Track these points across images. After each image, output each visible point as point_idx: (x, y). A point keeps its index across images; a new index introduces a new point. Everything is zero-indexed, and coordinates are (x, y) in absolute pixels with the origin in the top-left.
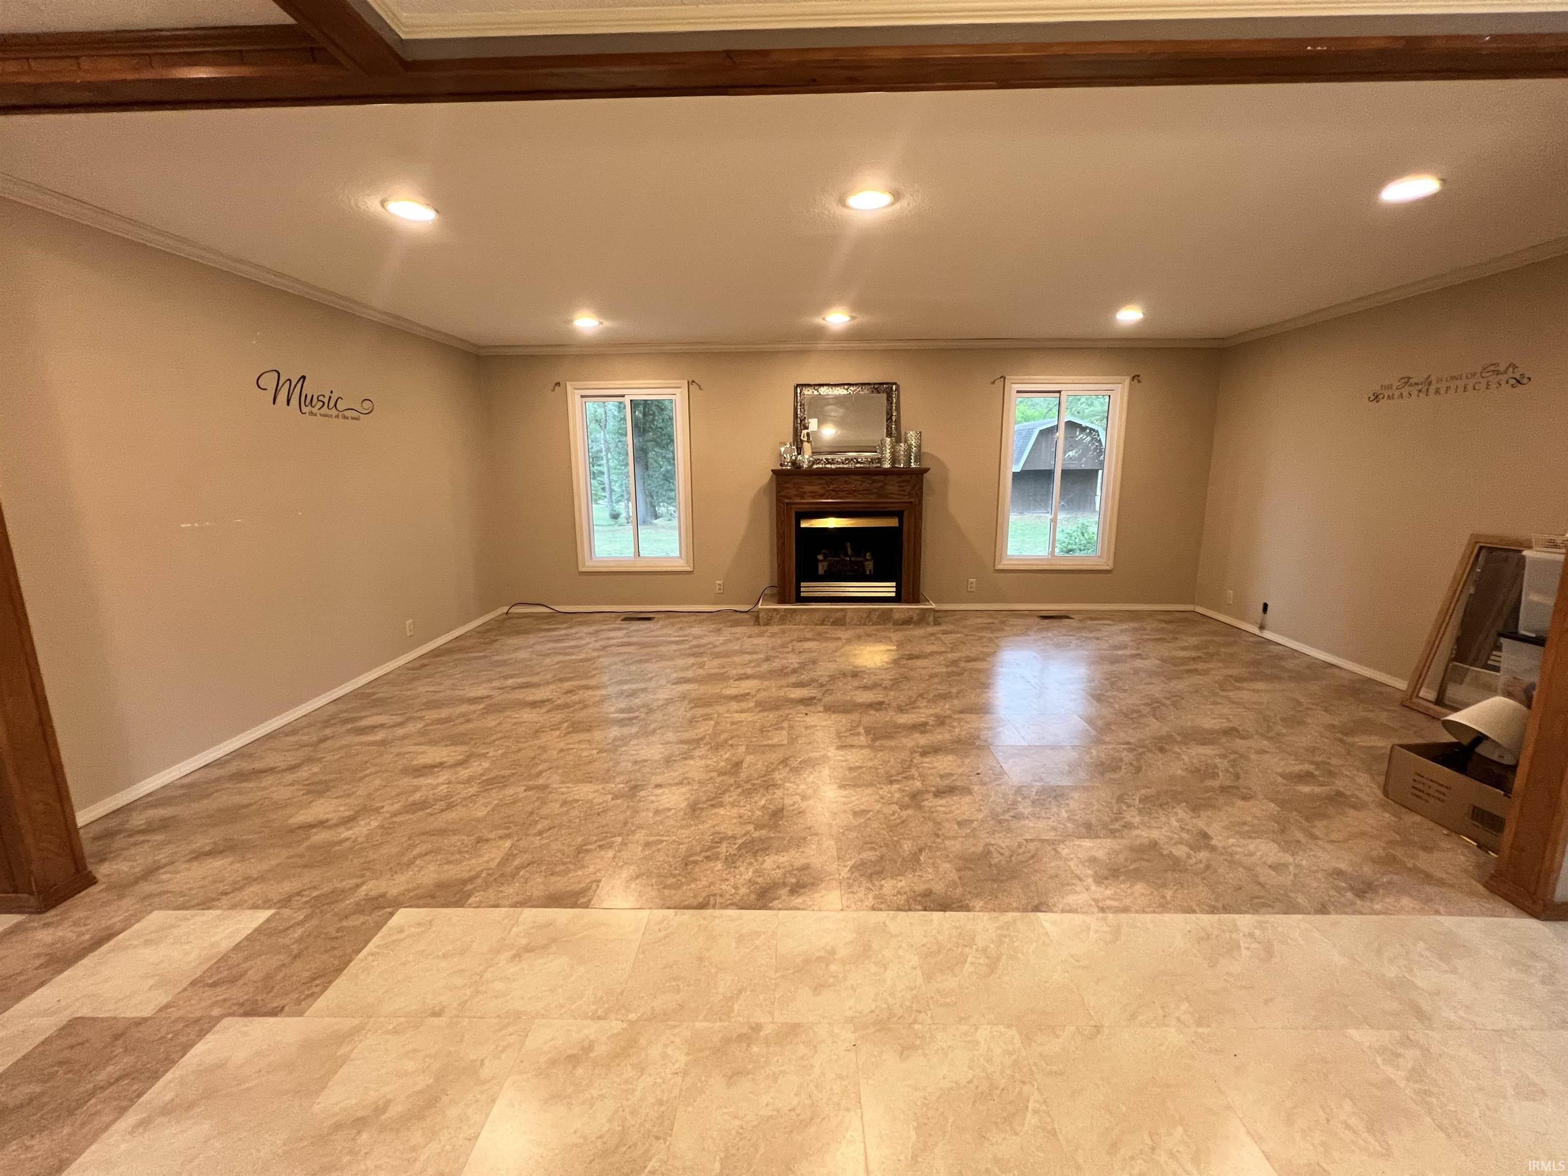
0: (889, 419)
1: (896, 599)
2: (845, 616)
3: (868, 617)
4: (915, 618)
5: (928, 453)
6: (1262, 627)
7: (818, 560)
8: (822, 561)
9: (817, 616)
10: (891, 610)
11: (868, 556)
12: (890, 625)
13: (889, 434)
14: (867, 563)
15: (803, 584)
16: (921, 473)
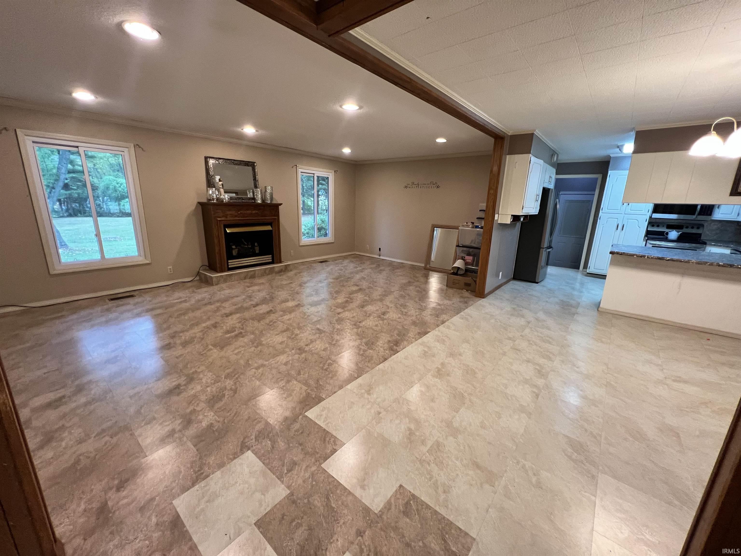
0: (254, 179)
1: (272, 263)
2: (255, 274)
3: (265, 272)
4: (283, 269)
6: (380, 256)
7: (233, 249)
8: (235, 249)
9: (242, 276)
10: (274, 267)
11: (256, 244)
12: (274, 274)
13: (255, 187)
14: (256, 248)
15: (229, 261)
16: (277, 206)
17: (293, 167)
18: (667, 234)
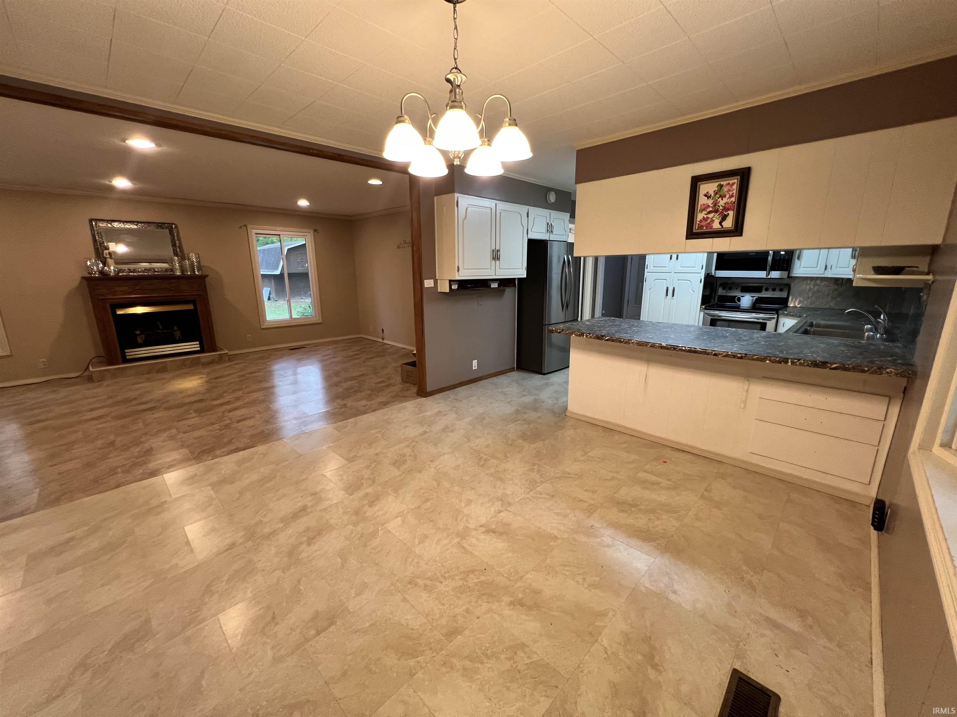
0: (174, 245)
1: (202, 351)
3: (183, 364)
4: (217, 360)
5: (206, 266)
6: (383, 339)
7: (136, 334)
8: (139, 334)
10: (199, 357)
11: (175, 328)
12: (200, 365)
13: (176, 254)
14: (175, 332)
15: (126, 351)
16: (203, 278)
17: (241, 228)
18: (739, 300)
